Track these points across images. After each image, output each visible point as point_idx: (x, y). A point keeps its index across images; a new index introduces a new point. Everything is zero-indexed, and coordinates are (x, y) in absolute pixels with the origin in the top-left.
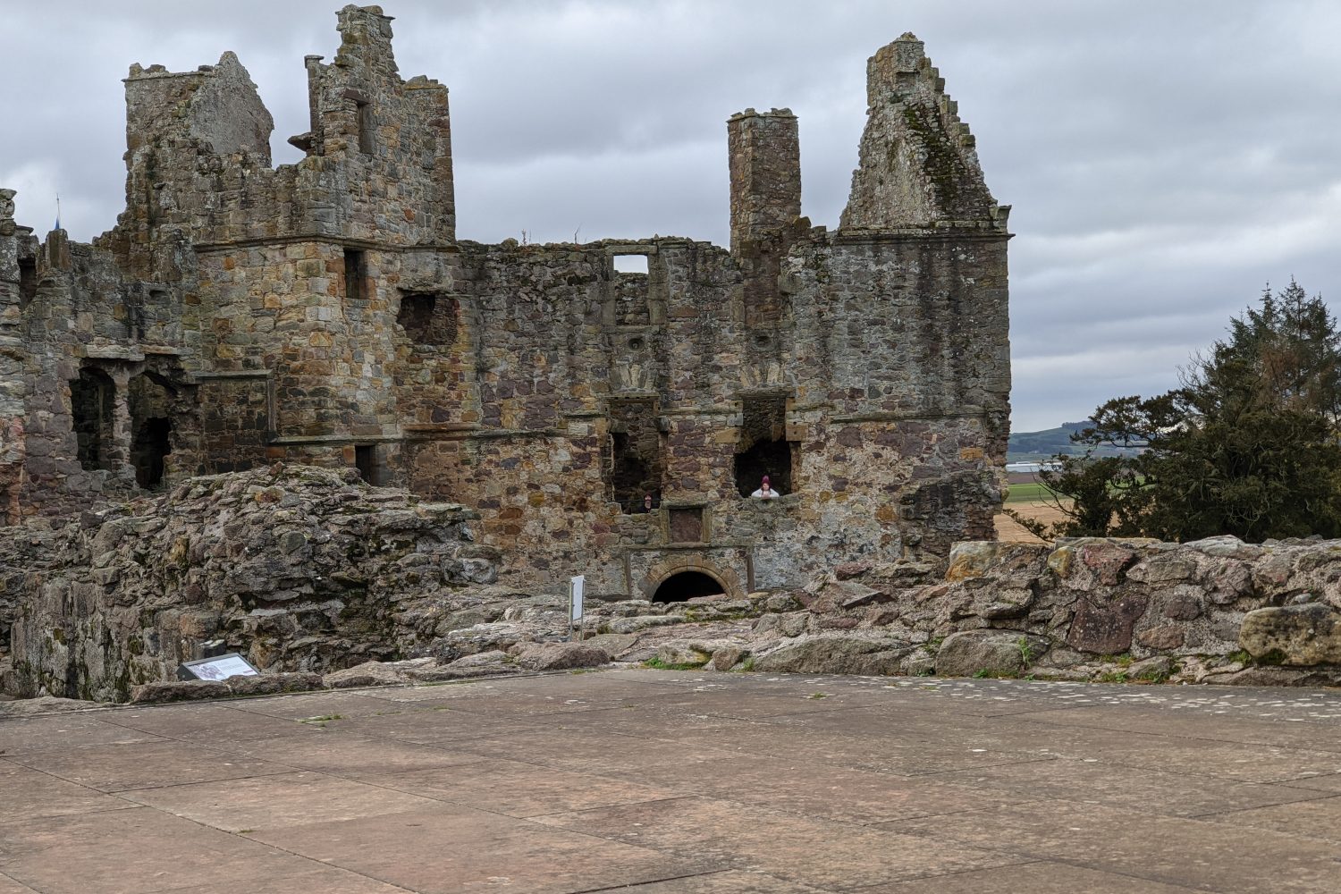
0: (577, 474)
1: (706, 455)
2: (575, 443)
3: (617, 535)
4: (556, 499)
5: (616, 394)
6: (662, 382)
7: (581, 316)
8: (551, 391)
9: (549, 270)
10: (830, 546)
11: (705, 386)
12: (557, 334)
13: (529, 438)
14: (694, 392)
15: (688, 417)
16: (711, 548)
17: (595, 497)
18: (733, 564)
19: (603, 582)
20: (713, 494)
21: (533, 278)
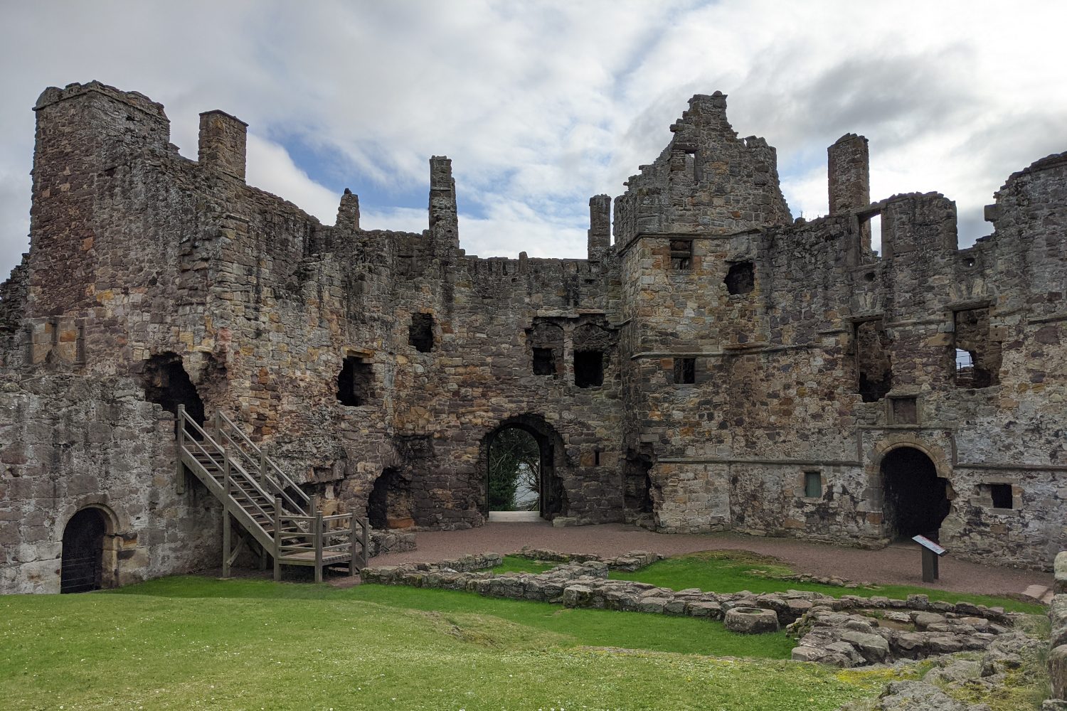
0: (828, 374)
1: (921, 357)
2: (827, 352)
3: (854, 418)
4: (814, 392)
5: (856, 315)
6: (888, 303)
7: (832, 263)
8: (813, 317)
9: (813, 234)
10: (1026, 430)
11: (921, 303)
12: (817, 277)
13: (797, 350)
14: (913, 308)
15: (907, 328)
16: (921, 429)
17: (839, 391)
18: (940, 443)
19: (844, 451)
20: (926, 387)
21: (804, 241)
